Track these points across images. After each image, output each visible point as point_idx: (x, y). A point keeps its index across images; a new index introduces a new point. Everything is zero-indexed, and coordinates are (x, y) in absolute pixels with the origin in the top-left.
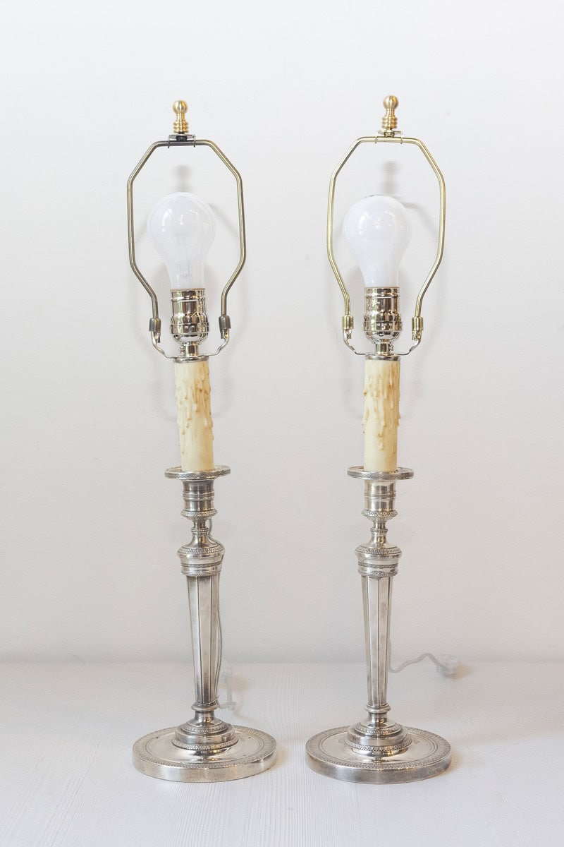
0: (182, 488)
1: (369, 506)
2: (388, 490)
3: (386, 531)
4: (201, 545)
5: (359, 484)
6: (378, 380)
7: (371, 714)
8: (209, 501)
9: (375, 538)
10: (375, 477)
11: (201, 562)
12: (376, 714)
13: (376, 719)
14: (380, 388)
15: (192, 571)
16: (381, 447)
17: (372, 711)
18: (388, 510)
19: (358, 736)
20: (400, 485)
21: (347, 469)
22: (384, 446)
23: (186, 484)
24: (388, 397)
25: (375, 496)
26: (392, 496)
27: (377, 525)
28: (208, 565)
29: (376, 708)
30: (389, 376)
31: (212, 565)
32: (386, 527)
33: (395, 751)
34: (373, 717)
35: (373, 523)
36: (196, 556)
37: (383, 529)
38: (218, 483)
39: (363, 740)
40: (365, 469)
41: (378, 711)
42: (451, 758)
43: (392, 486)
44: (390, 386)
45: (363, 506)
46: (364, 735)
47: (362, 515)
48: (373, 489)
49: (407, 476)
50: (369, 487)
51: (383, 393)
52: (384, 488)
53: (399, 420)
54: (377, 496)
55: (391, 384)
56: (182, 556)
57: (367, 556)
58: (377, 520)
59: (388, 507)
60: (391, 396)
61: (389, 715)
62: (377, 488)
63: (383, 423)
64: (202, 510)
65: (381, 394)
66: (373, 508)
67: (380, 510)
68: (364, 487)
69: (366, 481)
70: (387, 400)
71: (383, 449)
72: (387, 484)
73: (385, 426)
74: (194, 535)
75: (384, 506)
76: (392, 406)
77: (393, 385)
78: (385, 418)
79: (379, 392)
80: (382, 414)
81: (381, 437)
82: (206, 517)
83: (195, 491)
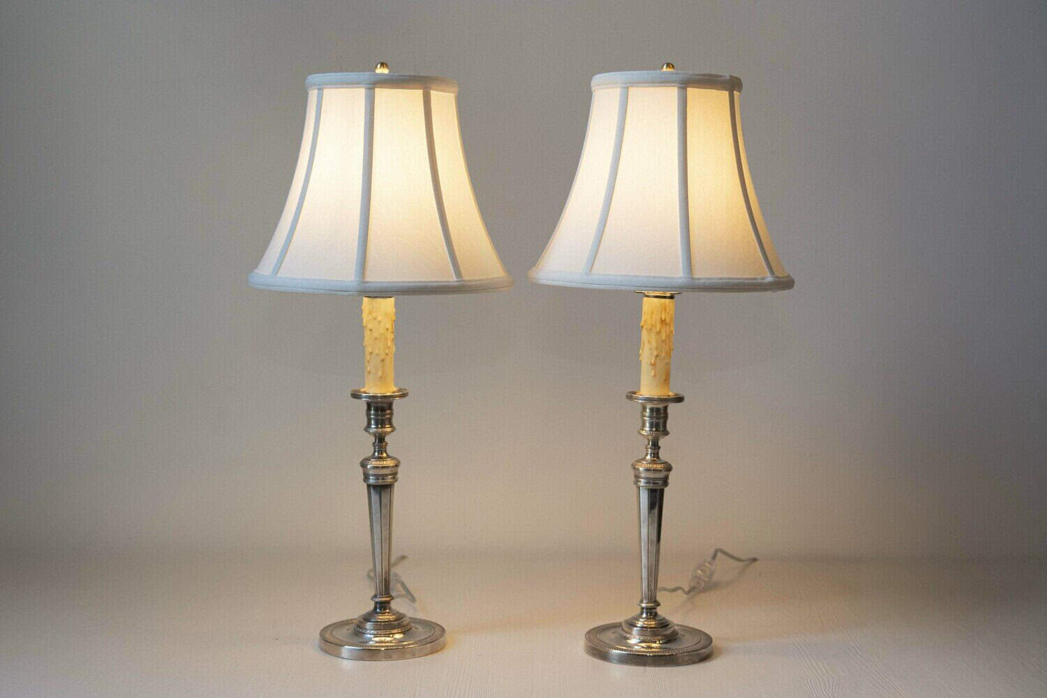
0: (365, 407)
1: (644, 425)
2: (662, 411)
3: (659, 448)
4: (380, 457)
6: (651, 315)
7: (643, 608)
9: (649, 454)
10: (650, 400)
12: (647, 608)
13: (647, 613)
14: (653, 323)
15: (372, 481)
17: (644, 605)
18: (661, 429)
19: (630, 627)
21: (624, 394)
22: (655, 373)
23: (369, 406)
24: (660, 331)
25: (649, 417)
26: (666, 418)
27: (650, 442)
28: (387, 475)
29: (646, 603)
30: (661, 312)
31: (390, 475)
32: (659, 444)
34: (645, 611)
35: (647, 441)
36: (376, 467)
37: (656, 446)
38: (398, 404)
39: (635, 631)
41: (649, 606)
42: (713, 650)
43: (666, 408)
44: (662, 321)
45: (638, 426)
46: (636, 627)
47: (637, 434)
48: (648, 411)
49: (679, 399)
50: (644, 409)
52: (658, 410)
54: (651, 417)
55: (663, 318)
56: (364, 466)
58: (651, 438)
59: (661, 426)
61: (659, 610)
62: (652, 410)
64: (382, 427)
65: (654, 328)
66: (647, 428)
67: (654, 429)
68: (639, 410)
69: (642, 404)
70: (659, 333)
71: (655, 376)
72: (661, 406)
73: (657, 356)
74: (375, 449)
75: (657, 426)
76: (664, 338)
77: (665, 320)
78: (657, 348)
79: (653, 326)
80: (654, 345)
81: (653, 365)
82: (386, 433)
83: (376, 409)
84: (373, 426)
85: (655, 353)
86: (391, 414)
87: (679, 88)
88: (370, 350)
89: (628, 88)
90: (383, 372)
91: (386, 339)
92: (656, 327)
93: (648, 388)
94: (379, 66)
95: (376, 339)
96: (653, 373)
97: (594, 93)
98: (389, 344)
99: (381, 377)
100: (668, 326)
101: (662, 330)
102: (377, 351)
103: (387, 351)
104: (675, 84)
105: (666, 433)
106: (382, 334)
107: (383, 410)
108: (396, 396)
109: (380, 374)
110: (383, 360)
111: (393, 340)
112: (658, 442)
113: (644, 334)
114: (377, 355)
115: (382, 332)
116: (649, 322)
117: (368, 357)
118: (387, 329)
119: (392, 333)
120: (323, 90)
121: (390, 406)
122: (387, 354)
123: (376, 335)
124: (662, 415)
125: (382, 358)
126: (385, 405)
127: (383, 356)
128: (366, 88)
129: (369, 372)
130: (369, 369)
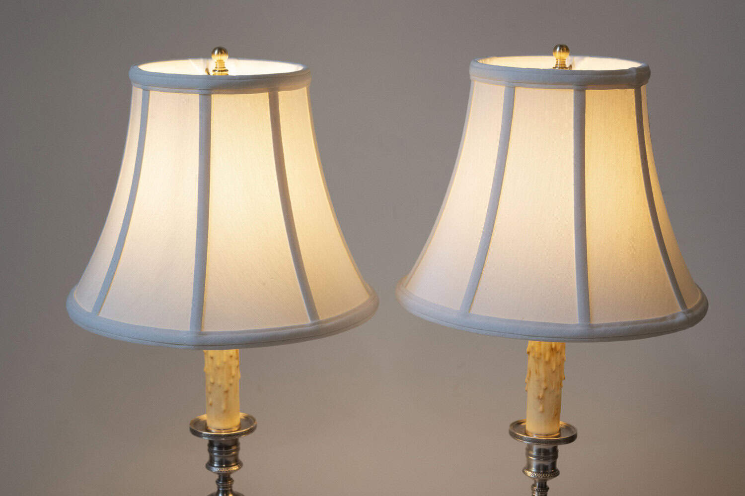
2: (551, 452)
3: (548, 489)
10: (537, 441)
18: (550, 471)
22: (544, 408)
25: (535, 458)
27: (537, 484)
32: (548, 486)
37: (544, 488)
43: (555, 449)
48: (535, 451)
49: (571, 439)
50: (530, 450)
54: (538, 458)
58: (537, 480)
59: (550, 468)
66: (534, 469)
67: (541, 471)
69: (528, 444)
70: (548, 363)
71: (543, 412)
72: (549, 447)
73: (546, 389)
74: (219, 487)
75: (545, 469)
76: (554, 368)
77: (556, 347)
78: (545, 381)
79: (541, 354)
80: (543, 376)
81: (541, 399)
82: (231, 472)
83: (220, 447)
84: (215, 465)
85: (544, 386)
86: (237, 450)
87: (576, 90)
88: (212, 380)
89: (515, 88)
90: (227, 406)
91: (230, 368)
92: (545, 357)
93: (535, 427)
94: (216, 52)
95: (218, 368)
96: (541, 408)
97: (472, 82)
98: (234, 372)
99: (225, 411)
100: (559, 355)
101: (553, 359)
102: (219, 382)
103: (231, 381)
104: (571, 86)
105: (555, 473)
106: (225, 363)
107: (228, 447)
108: (242, 434)
109: (223, 407)
110: (227, 392)
111: (237, 367)
112: (546, 483)
113: (531, 362)
114: (220, 386)
115: (225, 360)
116: (536, 349)
117: (209, 388)
118: (231, 357)
119: (237, 359)
120: (149, 91)
121: (236, 443)
122: (231, 385)
123: (218, 363)
124: (551, 455)
125: (225, 389)
126: (230, 443)
127: (226, 387)
128: (201, 95)
129: (211, 405)
130: (210, 400)
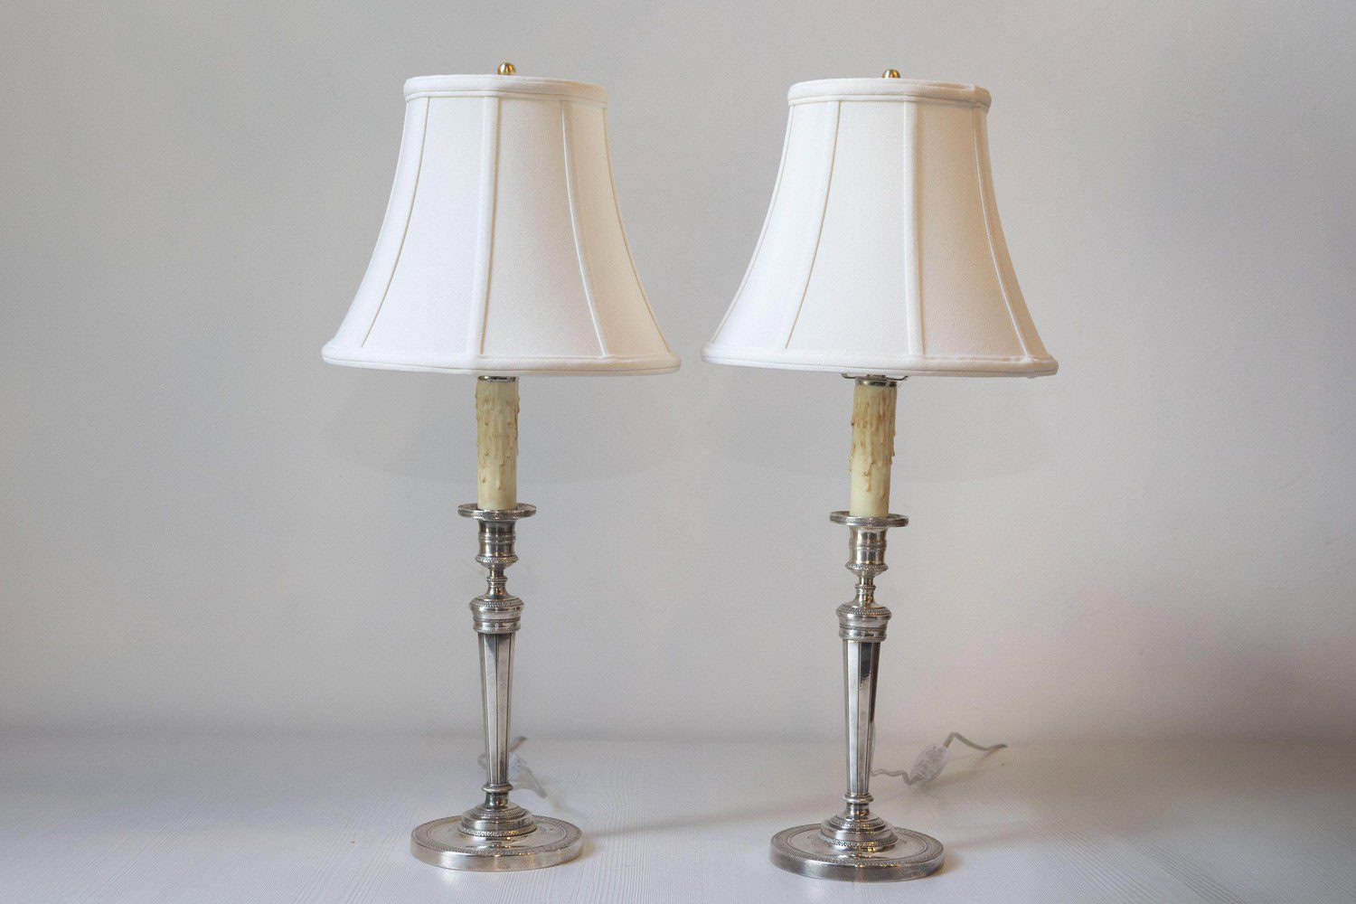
0: (478, 528)
1: (854, 557)
2: (878, 538)
3: (874, 588)
4: (497, 597)
5: (842, 531)
6: (866, 409)
7: (849, 804)
8: (510, 546)
9: (861, 597)
10: (862, 522)
11: (498, 617)
12: (856, 804)
13: (855, 810)
14: (868, 419)
15: (485, 628)
16: (866, 487)
17: (851, 800)
18: (877, 563)
19: (833, 829)
20: (893, 533)
21: (828, 515)
22: (870, 487)
23: (483, 525)
24: (877, 429)
25: (861, 545)
26: (883, 546)
27: (863, 580)
28: (505, 621)
29: (855, 798)
30: (880, 405)
31: (509, 621)
32: (874, 583)
33: (878, 848)
34: (852, 808)
35: (858, 578)
36: (491, 610)
37: (870, 586)
38: (521, 525)
39: (840, 835)
40: (851, 514)
41: (858, 801)
42: (943, 860)
43: (883, 534)
44: (880, 417)
45: (847, 558)
46: (841, 829)
47: (845, 568)
48: (860, 537)
49: (902, 522)
50: (855, 535)
51: (871, 425)
52: (873, 536)
53: (893, 458)
54: (864, 545)
55: (881, 412)
56: (474, 608)
57: (851, 616)
58: (863, 574)
59: (877, 559)
60: (881, 428)
61: (871, 807)
62: (865, 536)
63: (870, 460)
64: (500, 556)
65: (868, 426)
66: (859, 561)
67: (867, 562)
68: (848, 535)
69: (851, 527)
70: (875, 432)
71: (869, 491)
72: (877, 530)
73: (873, 463)
74: (490, 585)
75: (872, 557)
76: (882, 439)
77: (884, 415)
78: (872, 453)
79: (867, 423)
80: (869, 448)
81: (868, 475)
82: (506, 565)
83: (493, 531)
84: (487, 554)
86: (513, 538)
87: (908, 102)
88: (485, 451)
89: (838, 101)
91: (507, 437)
93: (861, 507)
98: (512, 444)
99: (500, 489)
100: (888, 424)
102: (495, 453)
103: (509, 454)
104: (902, 97)
105: (883, 567)
107: (502, 532)
110: (503, 465)
112: (872, 579)
121: (511, 528)
122: (508, 457)
124: (879, 543)
125: (502, 462)
126: (505, 526)
128: (487, 97)
